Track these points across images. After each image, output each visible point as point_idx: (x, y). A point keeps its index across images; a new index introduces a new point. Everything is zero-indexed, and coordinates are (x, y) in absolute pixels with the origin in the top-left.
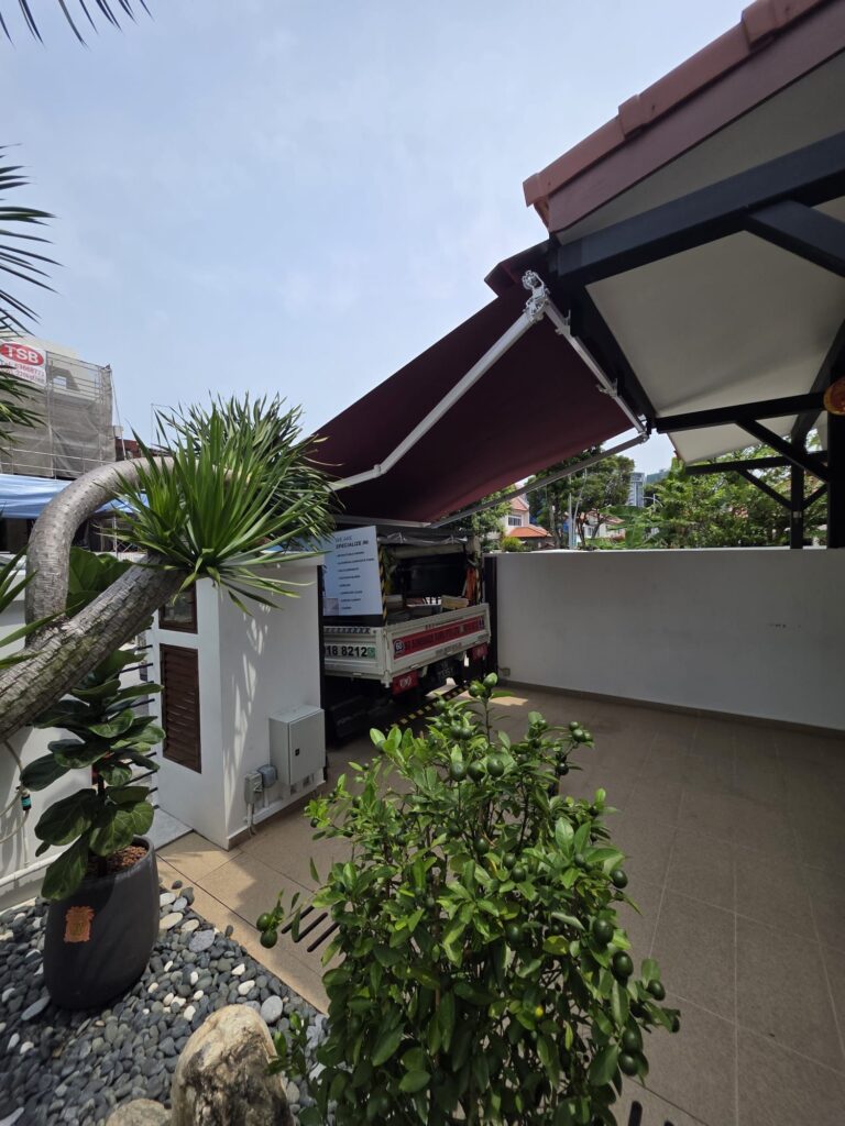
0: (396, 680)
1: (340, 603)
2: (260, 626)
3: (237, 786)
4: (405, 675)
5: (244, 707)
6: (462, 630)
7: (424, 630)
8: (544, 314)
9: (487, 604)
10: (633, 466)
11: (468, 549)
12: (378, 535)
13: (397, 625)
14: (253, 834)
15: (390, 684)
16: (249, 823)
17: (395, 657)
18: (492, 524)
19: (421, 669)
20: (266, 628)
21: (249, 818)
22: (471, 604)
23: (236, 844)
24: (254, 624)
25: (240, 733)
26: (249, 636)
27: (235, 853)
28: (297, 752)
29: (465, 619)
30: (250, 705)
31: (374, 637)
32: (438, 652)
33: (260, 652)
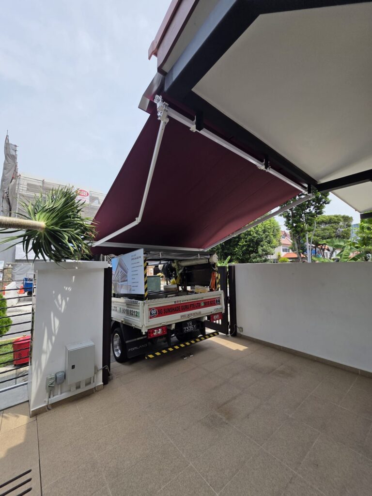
0: (151, 331)
1: (132, 287)
2: (64, 297)
3: (41, 381)
4: (157, 328)
5: (50, 338)
6: (202, 304)
7: (174, 303)
8: (169, 117)
9: (222, 291)
10: (352, 220)
11: (210, 261)
12: (144, 254)
13: (153, 300)
14: (49, 409)
15: (146, 333)
16: (47, 403)
17: (150, 318)
18: (269, 251)
19: (170, 325)
20: (68, 299)
21: (47, 400)
22: (211, 290)
23: (36, 414)
24: (59, 297)
25: (46, 353)
26: (56, 303)
27: (34, 418)
28: (73, 367)
29: (204, 299)
30: (54, 338)
31: (139, 306)
32: (182, 316)
33: (63, 311)
